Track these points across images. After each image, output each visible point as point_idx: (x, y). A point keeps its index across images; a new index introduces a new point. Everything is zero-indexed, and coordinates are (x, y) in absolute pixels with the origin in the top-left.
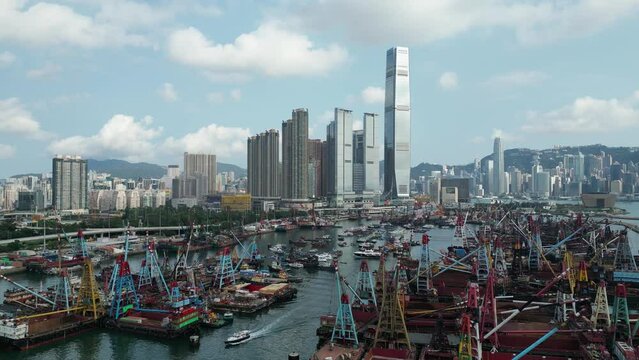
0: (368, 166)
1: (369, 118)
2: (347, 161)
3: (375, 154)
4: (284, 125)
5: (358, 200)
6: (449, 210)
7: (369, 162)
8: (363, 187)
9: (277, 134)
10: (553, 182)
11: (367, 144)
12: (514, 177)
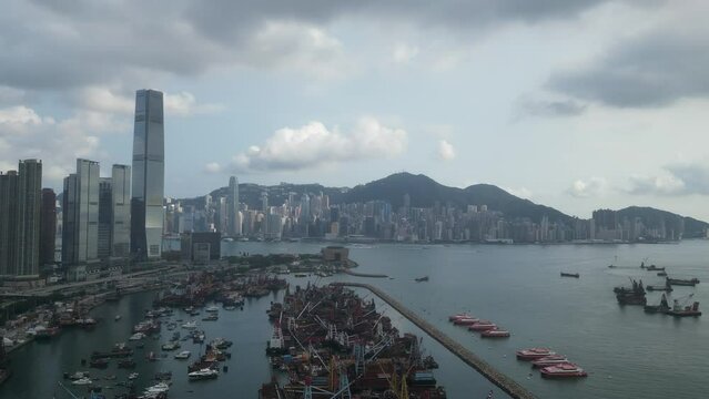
0: (117, 228)
2: (92, 223)
5: (104, 268)
7: (118, 223)
11: (116, 201)
12: (247, 217)
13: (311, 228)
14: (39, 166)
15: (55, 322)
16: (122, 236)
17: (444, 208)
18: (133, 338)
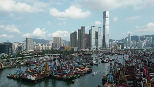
0: (99, 40)
1: (99, 28)
2: (94, 39)
3: (101, 37)
4: (79, 30)
5: (96, 48)
6: (119, 51)
7: (99, 39)
8: (98, 45)
9: (77, 32)
10: (144, 44)
11: (99, 35)
12: (134, 43)
14: (84, 27)
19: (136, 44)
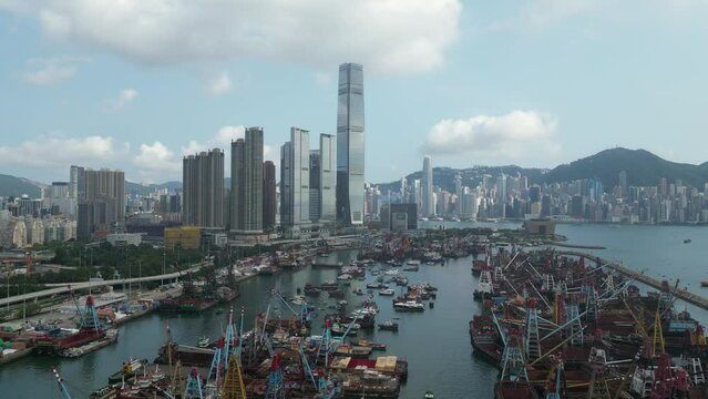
0: (324, 192)
1: (326, 139)
2: (305, 187)
4: (234, 144)
5: (315, 229)
8: (320, 215)
9: (223, 155)
10: (479, 203)
11: (324, 168)
13: (508, 207)
14: (261, 133)
15: (275, 263)
16: (329, 198)
17: (672, 186)
18: (341, 277)
19: (450, 203)
